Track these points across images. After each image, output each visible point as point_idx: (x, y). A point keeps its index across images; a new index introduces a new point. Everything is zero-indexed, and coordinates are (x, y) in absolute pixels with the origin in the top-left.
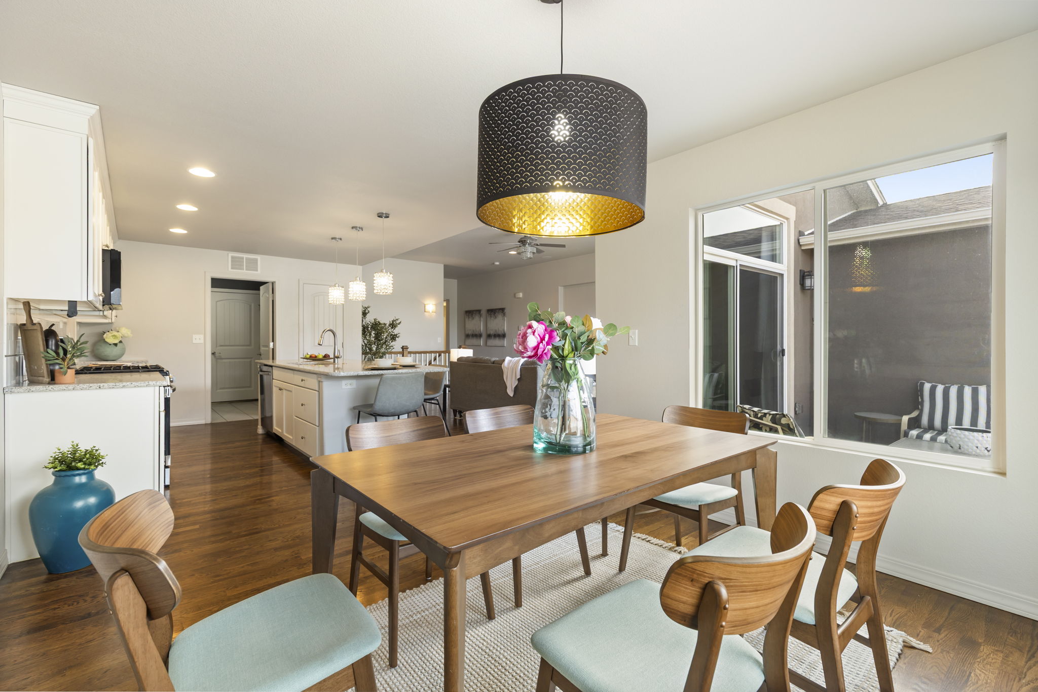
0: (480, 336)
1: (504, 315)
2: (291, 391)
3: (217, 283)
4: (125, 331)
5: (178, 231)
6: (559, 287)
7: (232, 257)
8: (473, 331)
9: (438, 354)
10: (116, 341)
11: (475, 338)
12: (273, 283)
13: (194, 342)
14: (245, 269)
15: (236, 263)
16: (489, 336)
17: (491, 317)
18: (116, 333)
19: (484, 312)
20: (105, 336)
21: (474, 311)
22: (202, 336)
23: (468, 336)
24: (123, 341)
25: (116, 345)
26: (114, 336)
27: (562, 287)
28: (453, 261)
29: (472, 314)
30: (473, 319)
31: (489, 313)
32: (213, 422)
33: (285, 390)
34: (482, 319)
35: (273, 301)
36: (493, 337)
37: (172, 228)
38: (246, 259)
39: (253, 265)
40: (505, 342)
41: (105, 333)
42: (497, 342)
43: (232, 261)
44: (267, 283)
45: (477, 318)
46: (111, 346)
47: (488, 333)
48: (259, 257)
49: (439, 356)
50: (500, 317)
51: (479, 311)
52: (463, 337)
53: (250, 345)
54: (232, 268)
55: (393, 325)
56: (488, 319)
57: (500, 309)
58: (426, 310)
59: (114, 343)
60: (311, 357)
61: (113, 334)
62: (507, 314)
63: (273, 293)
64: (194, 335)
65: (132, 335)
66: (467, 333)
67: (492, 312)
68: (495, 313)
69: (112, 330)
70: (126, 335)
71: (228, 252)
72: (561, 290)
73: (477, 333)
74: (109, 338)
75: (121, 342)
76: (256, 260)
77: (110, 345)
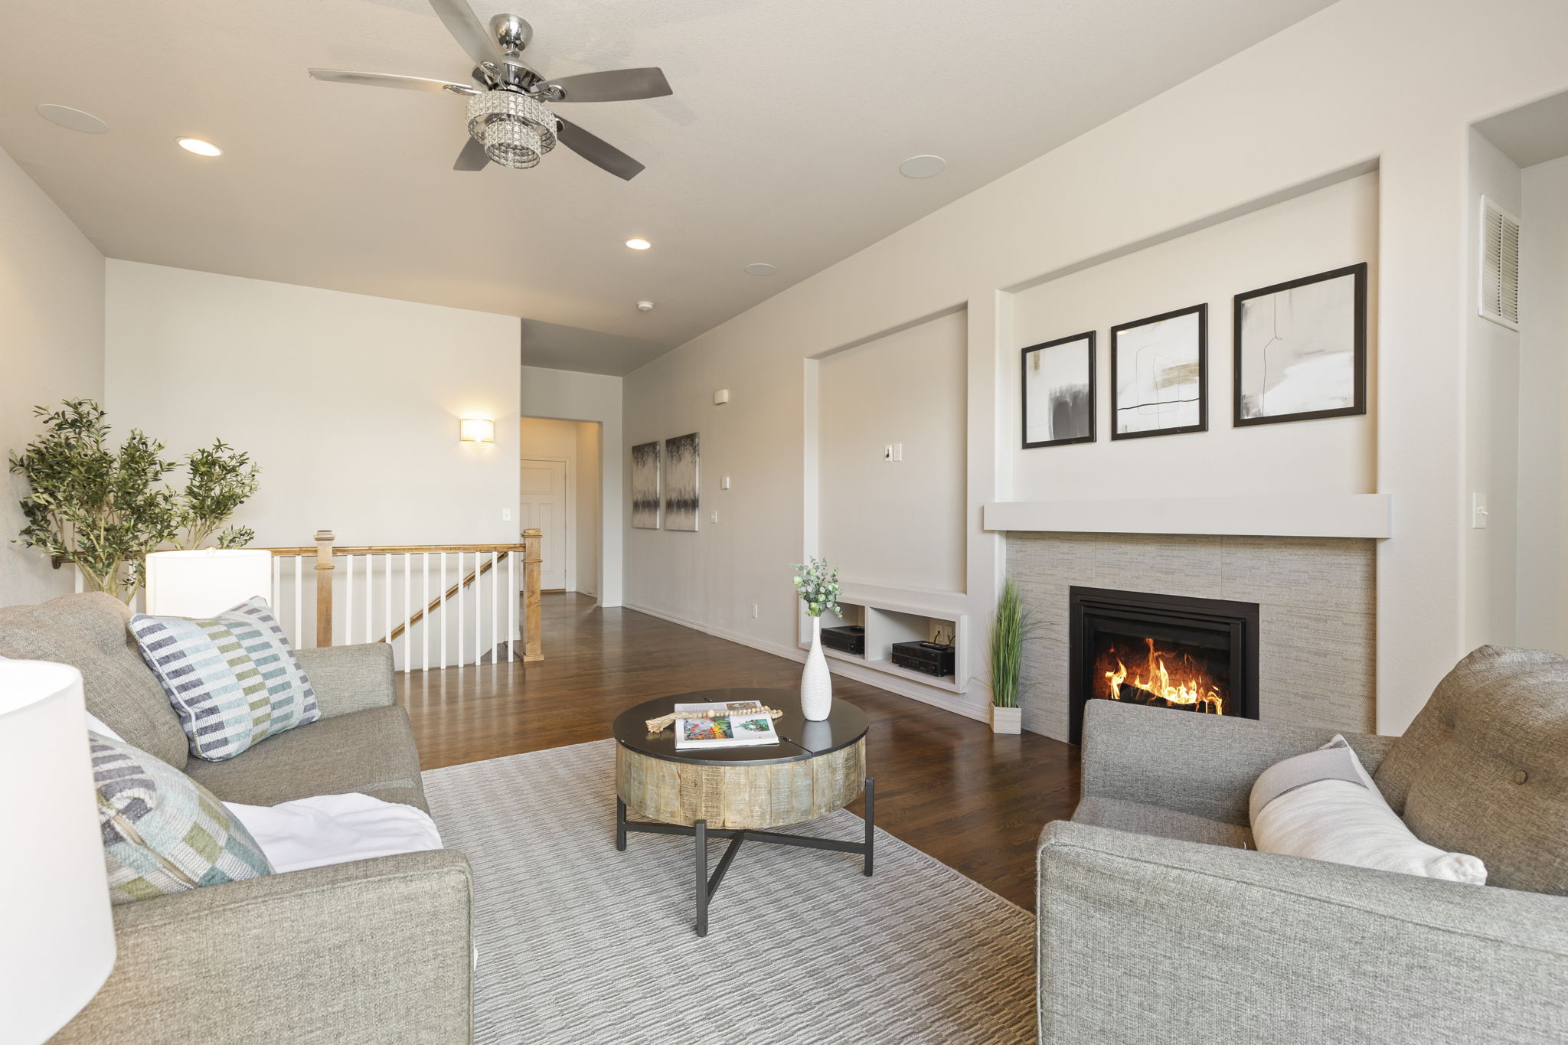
0: (656, 504)
1: (695, 452)
6: (807, 360)
8: (645, 493)
11: (647, 509)
16: (670, 505)
17: (673, 458)
19: (662, 448)
21: (646, 445)
23: (638, 505)
27: (814, 361)
29: (643, 454)
30: (644, 464)
31: (671, 448)
34: (658, 464)
36: (677, 507)
40: (697, 520)
42: (683, 519)
45: (650, 462)
47: (671, 496)
50: (688, 456)
51: (653, 445)
52: (631, 505)
56: (669, 463)
57: (688, 436)
58: (464, 438)
62: (700, 447)
66: (638, 497)
67: (675, 445)
68: (680, 448)
72: (809, 367)
73: (651, 498)
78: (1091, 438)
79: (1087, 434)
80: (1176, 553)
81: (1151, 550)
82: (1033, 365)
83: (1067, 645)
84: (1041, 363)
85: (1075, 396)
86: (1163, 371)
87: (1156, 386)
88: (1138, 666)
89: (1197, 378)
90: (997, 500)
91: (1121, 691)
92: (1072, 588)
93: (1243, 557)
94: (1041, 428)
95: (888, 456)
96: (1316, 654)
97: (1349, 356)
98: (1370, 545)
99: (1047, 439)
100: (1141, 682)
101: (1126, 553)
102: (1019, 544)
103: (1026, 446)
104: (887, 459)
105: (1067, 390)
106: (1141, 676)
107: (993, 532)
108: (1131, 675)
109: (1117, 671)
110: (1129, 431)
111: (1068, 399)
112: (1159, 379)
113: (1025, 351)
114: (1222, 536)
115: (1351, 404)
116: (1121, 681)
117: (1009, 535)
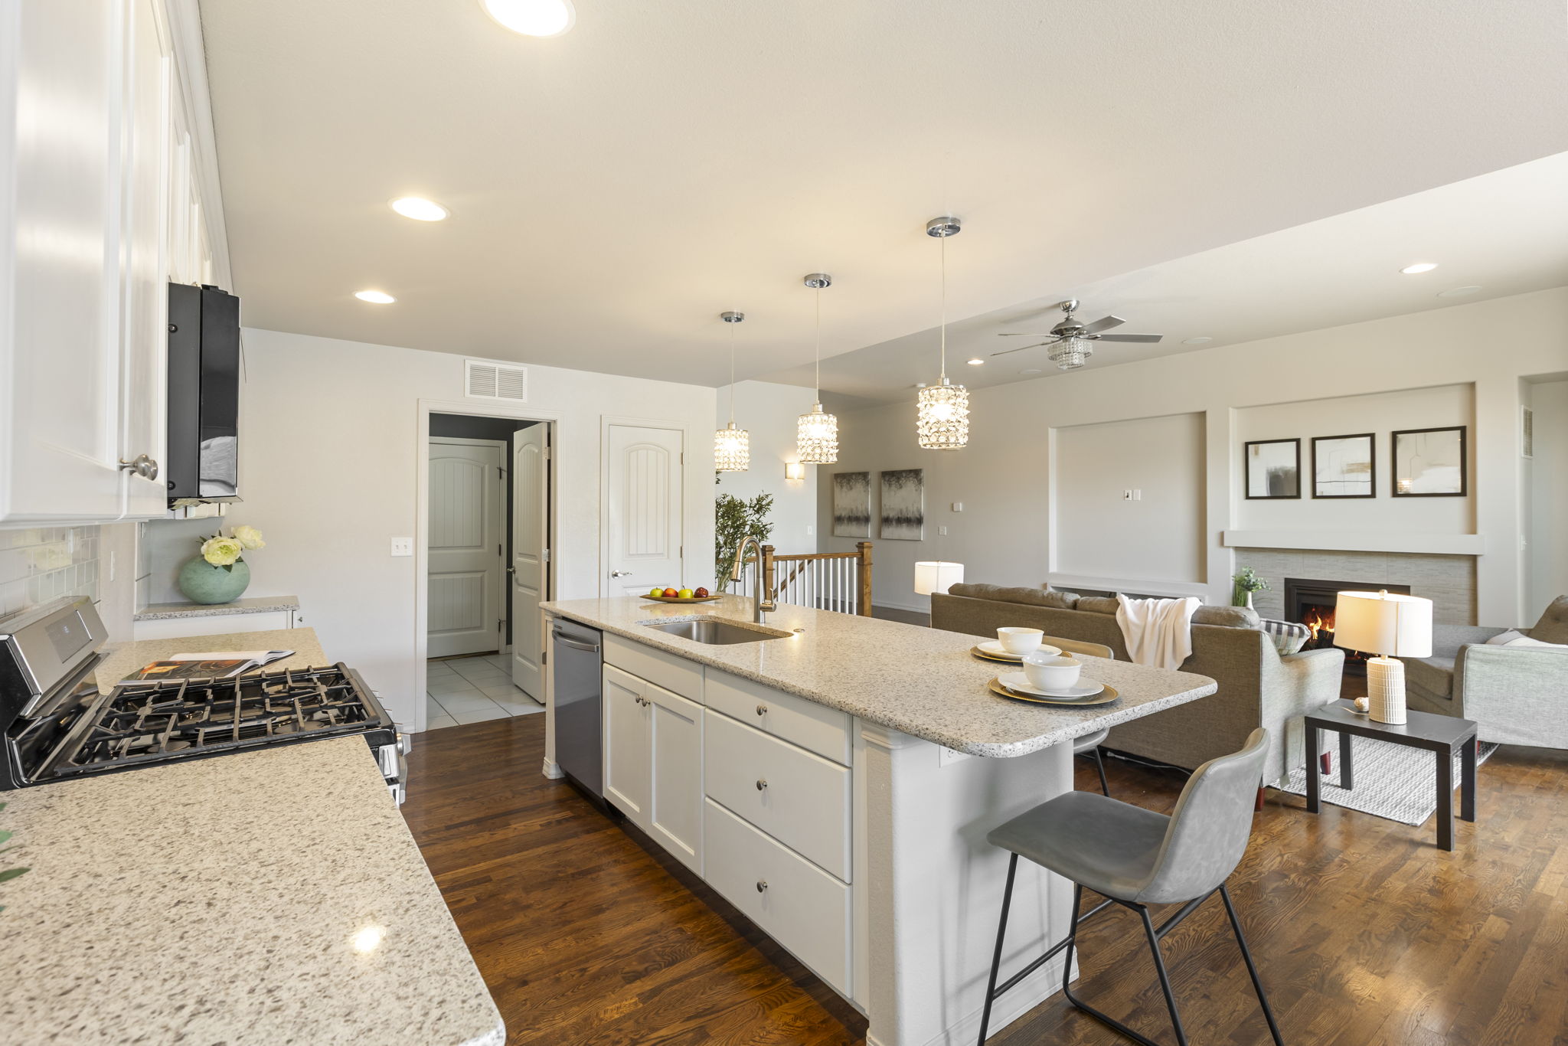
0: (867, 520)
1: (920, 481)
2: (692, 721)
3: (443, 425)
4: (249, 536)
5: (375, 297)
6: (1050, 429)
7: (473, 368)
8: (852, 510)
9: (806, 561)
10: (230, 561)
11: (854, 523)
12: (549, 424)
13: (393, 554)
14: (497, 393)
15: (481, 381)
16: (886, 521)
17: (890, 485)
18: (227, 541)
19: (873, 478)
20: (204, 548)
21: (853, 474)
22: (410, 541)
23: (839, 520)
24: (243, 559)
25: (228, 568)
26: (226, 549)
27: (1055, 430)
28: (842, 382)
29: (849, 480)
30: (851, 489)
31: (887, 479)
32: (430, 729)
33: (656, 704)
34: (870, 490)
35: (549, 461)
36: (894, 523)
37: (361, 288)
38: (501, 372)
39: (513, 386)
40: (922, 533)
41: (205, 540)
42: (904, 532)
43: (472, 377)
44: (536, 423)
45: (859, 487)
46: (217, 571)
47: (885, 514)
48: (524, 368)
49: (809, 563)
50: (910, 486)
51: (864, 475)
52: (829, 520)
53: (481, 546)
54: (472, 392)
55: (760, 507)
56: (885, 488)
57: (910, 471)
58: (789, 475)
59: (224, 563)
60: (665, 594)
61: (222, 544)
62: (925, 480)
63: (549, 445)
64: (393, 539)
65: (264, 544)
66: (837, 513)
67: (892, 476)
68: (899, 479)
69: (220, 535)
70: (252, 544)
71: (465, 357)
72: (1052, 434)
73: (859, 514)
74: (213, 551)
75: (240, 560)
76: (520, 375)
77: (216, 568)
78: (1298, 496)
79: (1295, 494)
80: (1359, 560)
81: (1342, 559)
82: (1254, 452)
83: (1283, 611)
84: (1260, 451)
85: (1287, 473)
86: (1348, 465)
87: (1343, 472)
88: (1328, 618)
89: (1369, 471)
90: (1231, 529)
91: (1318, 634)
92: (1286, 579)
93: (1401, 563)
94: (1260, 488)
95: (1128, 496)
96: (1444, 609)
97: (1458, 469)
98: (1473, 559)
99: (1266, 495)
100: (1330, 628)
101: (1325, 560)
102: (1246, 554)
103: (1248, 497)
104: (1126, 499)
105: (1280, 469)
106: (1330, 624)
107: (1229, 547)
108: (1324, 624)
109: (1316, 622)
110: (1325, 494)
111: (1281, 474)
112: (1345, 468)
113: (1247, 444)
114: (1388, 552)
115: (1459, 491)
116: (1318, 628)
117: (1237, 549)
